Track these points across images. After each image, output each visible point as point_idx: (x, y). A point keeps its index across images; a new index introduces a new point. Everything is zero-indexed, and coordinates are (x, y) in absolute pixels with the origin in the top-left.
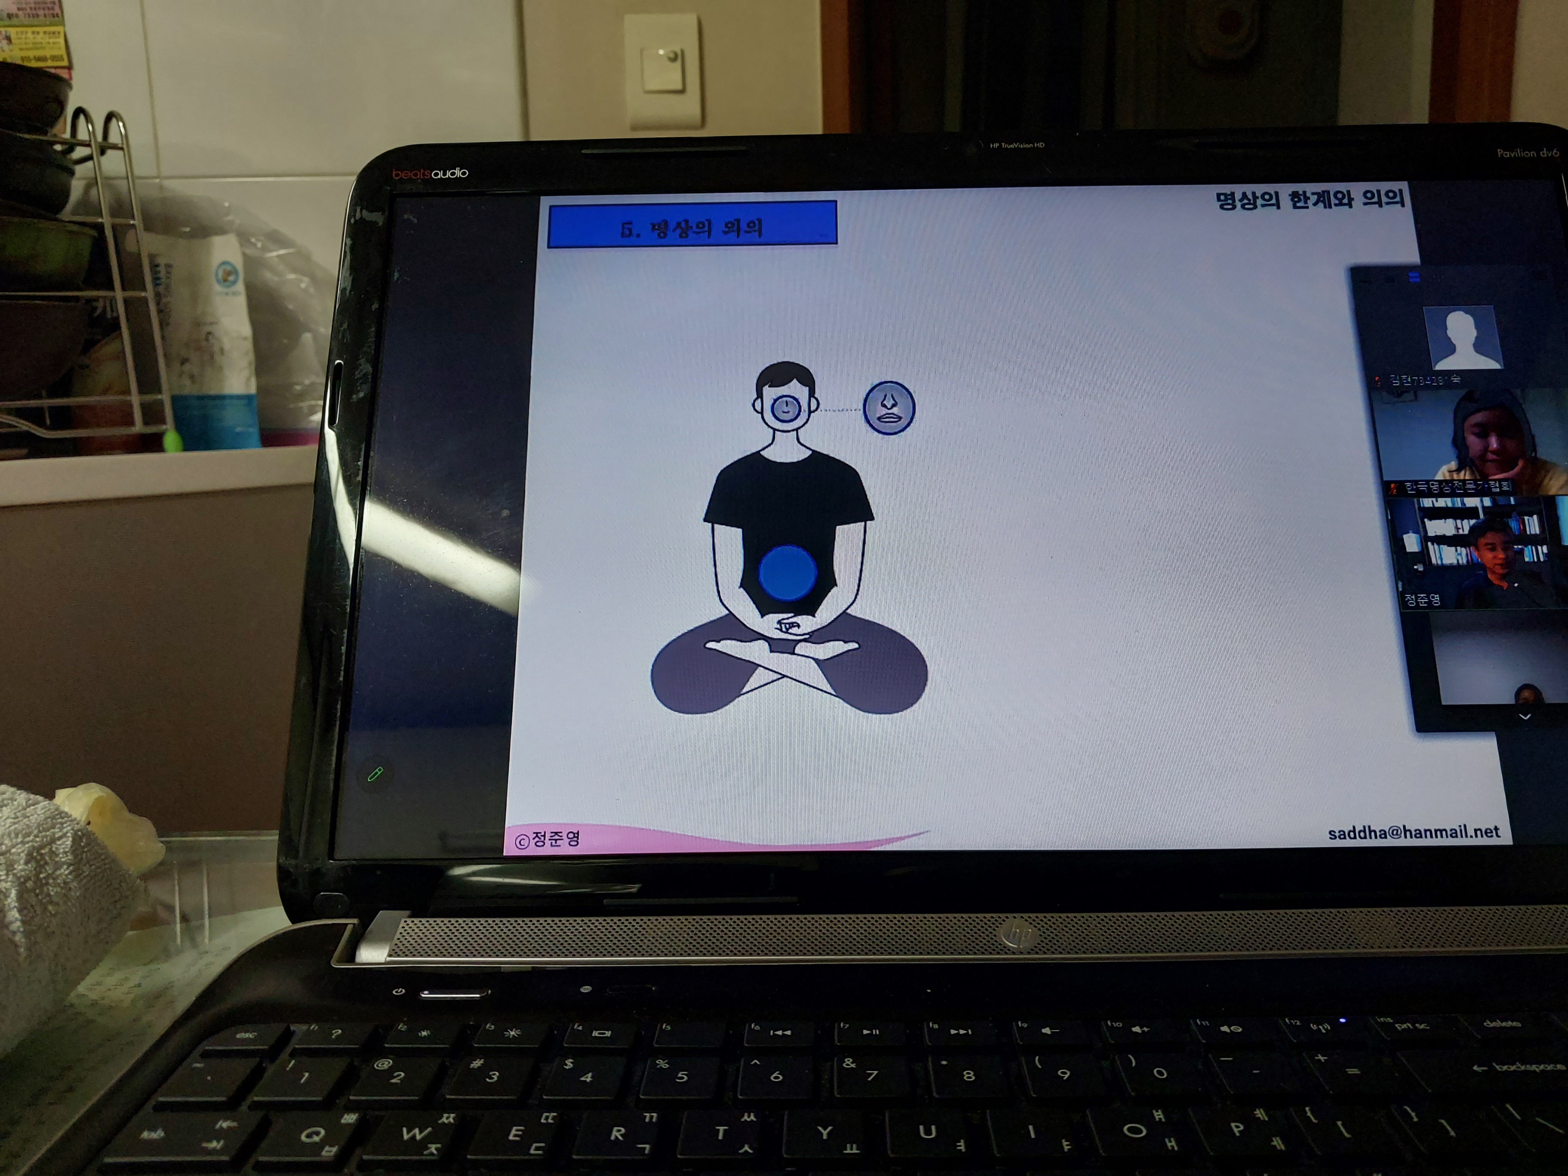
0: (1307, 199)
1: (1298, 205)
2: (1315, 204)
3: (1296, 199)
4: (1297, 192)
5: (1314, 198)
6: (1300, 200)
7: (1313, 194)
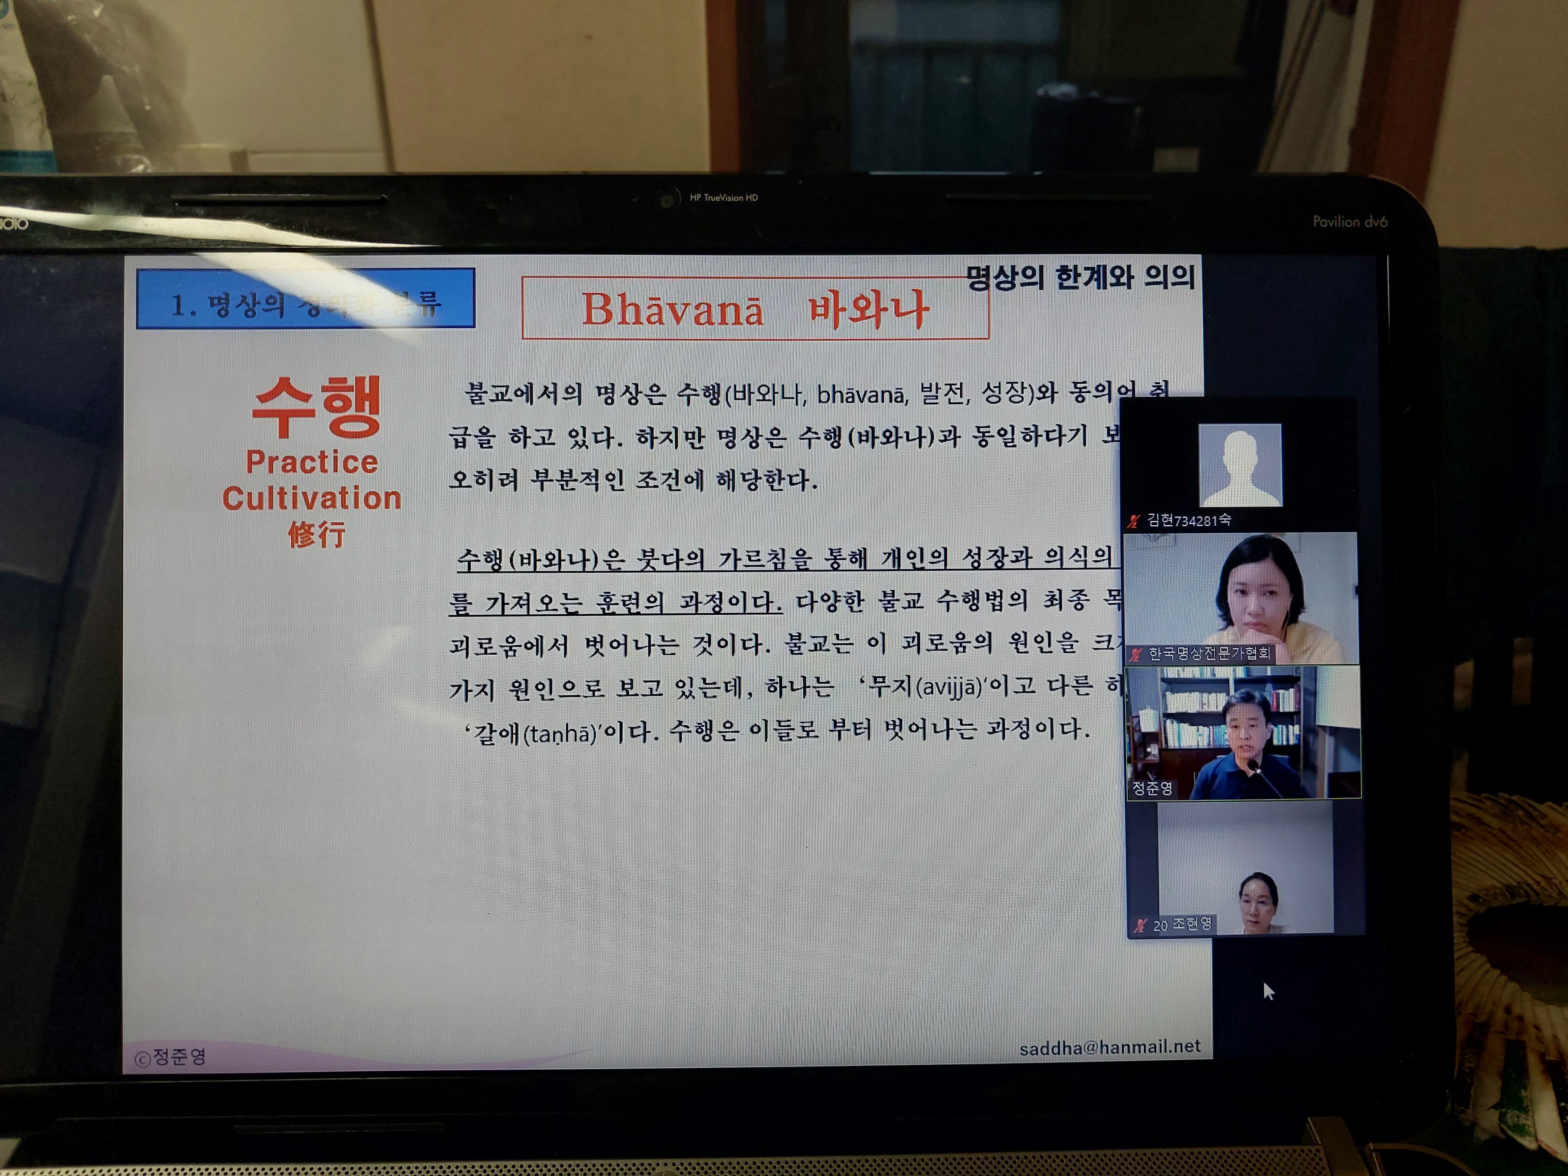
0: (1077, 275)
1: (1066, 284)
2: (1086, 284)
3: (1064, 277)
4: (1067, 266)
5: (1086, 275)
6: (1069, 277)
7: (1086, 269)
